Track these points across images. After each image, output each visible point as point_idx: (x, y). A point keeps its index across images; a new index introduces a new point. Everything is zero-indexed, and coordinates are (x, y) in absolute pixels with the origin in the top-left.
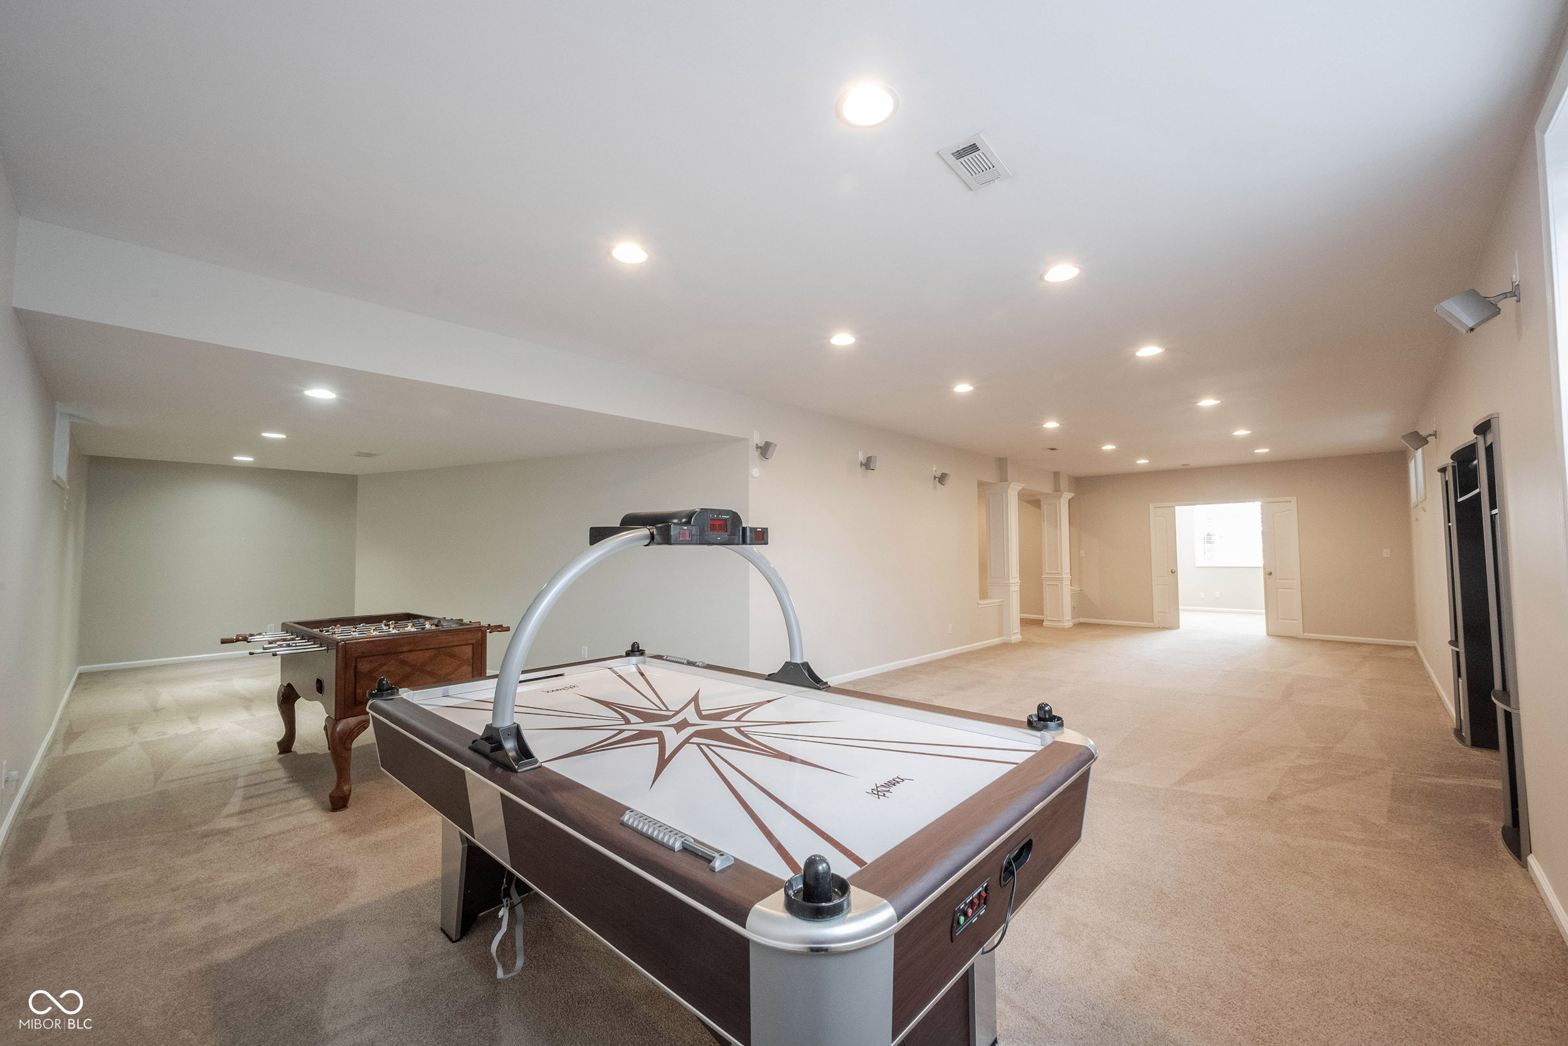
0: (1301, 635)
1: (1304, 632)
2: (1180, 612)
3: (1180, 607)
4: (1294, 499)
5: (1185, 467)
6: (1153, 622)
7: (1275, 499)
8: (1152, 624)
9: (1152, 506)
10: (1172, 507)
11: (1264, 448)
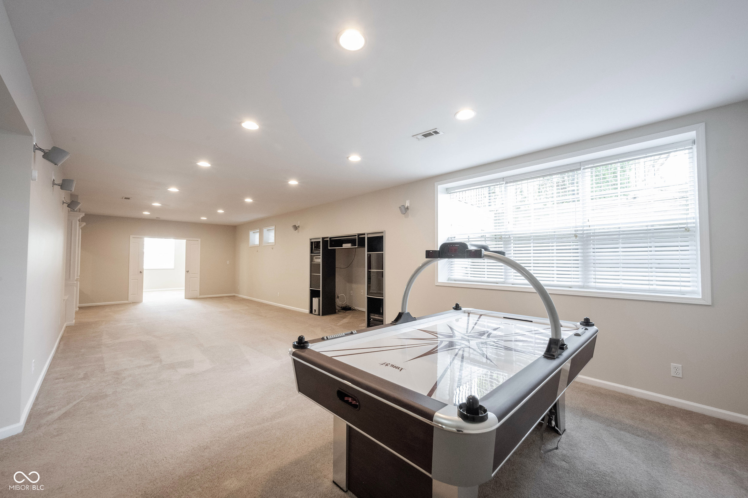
0: (199, 297)
1: (200, 295)
2: (143, 293)
3: (143, 290)
4: (200, 240)
5: (158, 219)
6: (128, 300)
7: (191, 239)
8: (127, 301)
9: (131, 237)
10: (141, 238)
11: (205, 217)
